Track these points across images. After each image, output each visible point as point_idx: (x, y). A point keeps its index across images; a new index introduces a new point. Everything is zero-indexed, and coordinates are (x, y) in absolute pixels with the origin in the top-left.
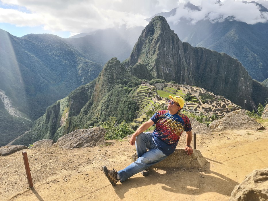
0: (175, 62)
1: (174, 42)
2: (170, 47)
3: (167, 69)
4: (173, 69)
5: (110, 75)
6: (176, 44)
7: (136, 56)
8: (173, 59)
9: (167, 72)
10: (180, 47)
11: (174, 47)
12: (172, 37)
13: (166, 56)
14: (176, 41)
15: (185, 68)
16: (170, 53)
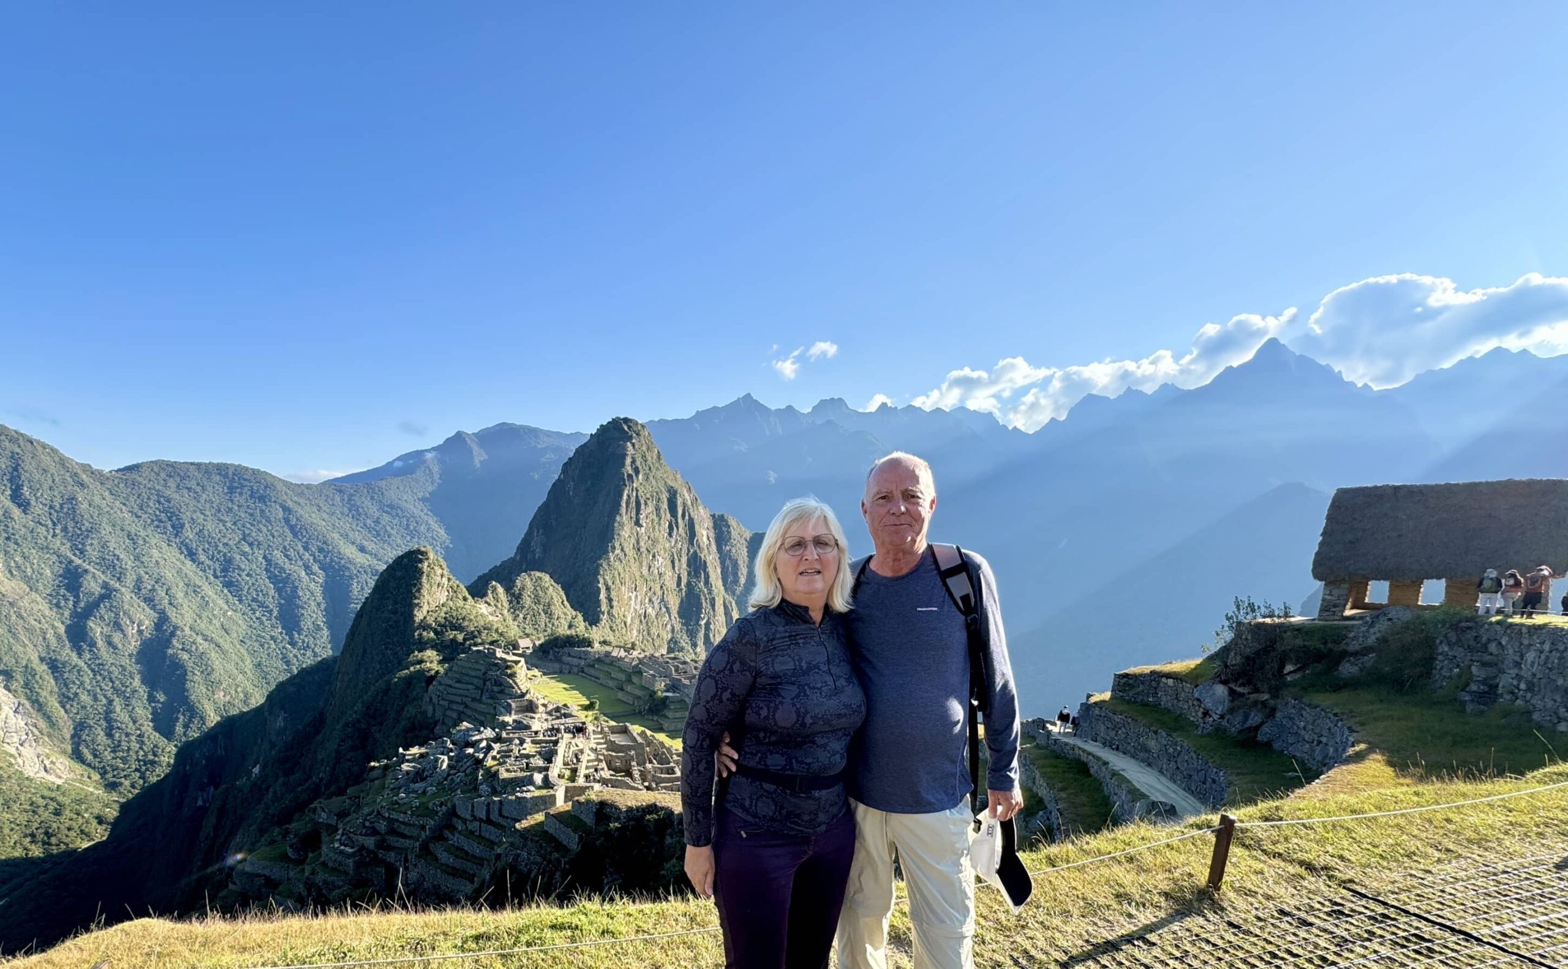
0: (679, 578)
1: (676, 506)
2: (660, 525)
3: (650, 600)
4: (674, 602)
5: (395, 613)
6: (683, 516)
7: (538, 550)
8: (674, 567)
9: (650, 610)
10: (697, 527)
11: (678, 528)
12: (669, 491)
13: (644, 555)
14: (684, 505)
15: (714, 599)
16: (660, 546)
